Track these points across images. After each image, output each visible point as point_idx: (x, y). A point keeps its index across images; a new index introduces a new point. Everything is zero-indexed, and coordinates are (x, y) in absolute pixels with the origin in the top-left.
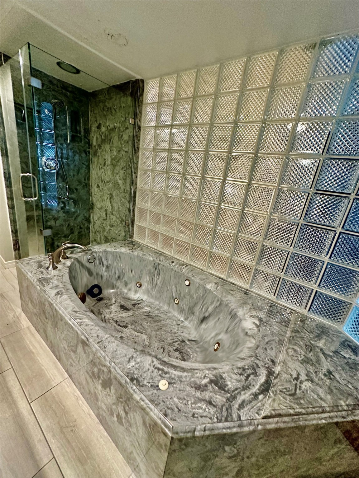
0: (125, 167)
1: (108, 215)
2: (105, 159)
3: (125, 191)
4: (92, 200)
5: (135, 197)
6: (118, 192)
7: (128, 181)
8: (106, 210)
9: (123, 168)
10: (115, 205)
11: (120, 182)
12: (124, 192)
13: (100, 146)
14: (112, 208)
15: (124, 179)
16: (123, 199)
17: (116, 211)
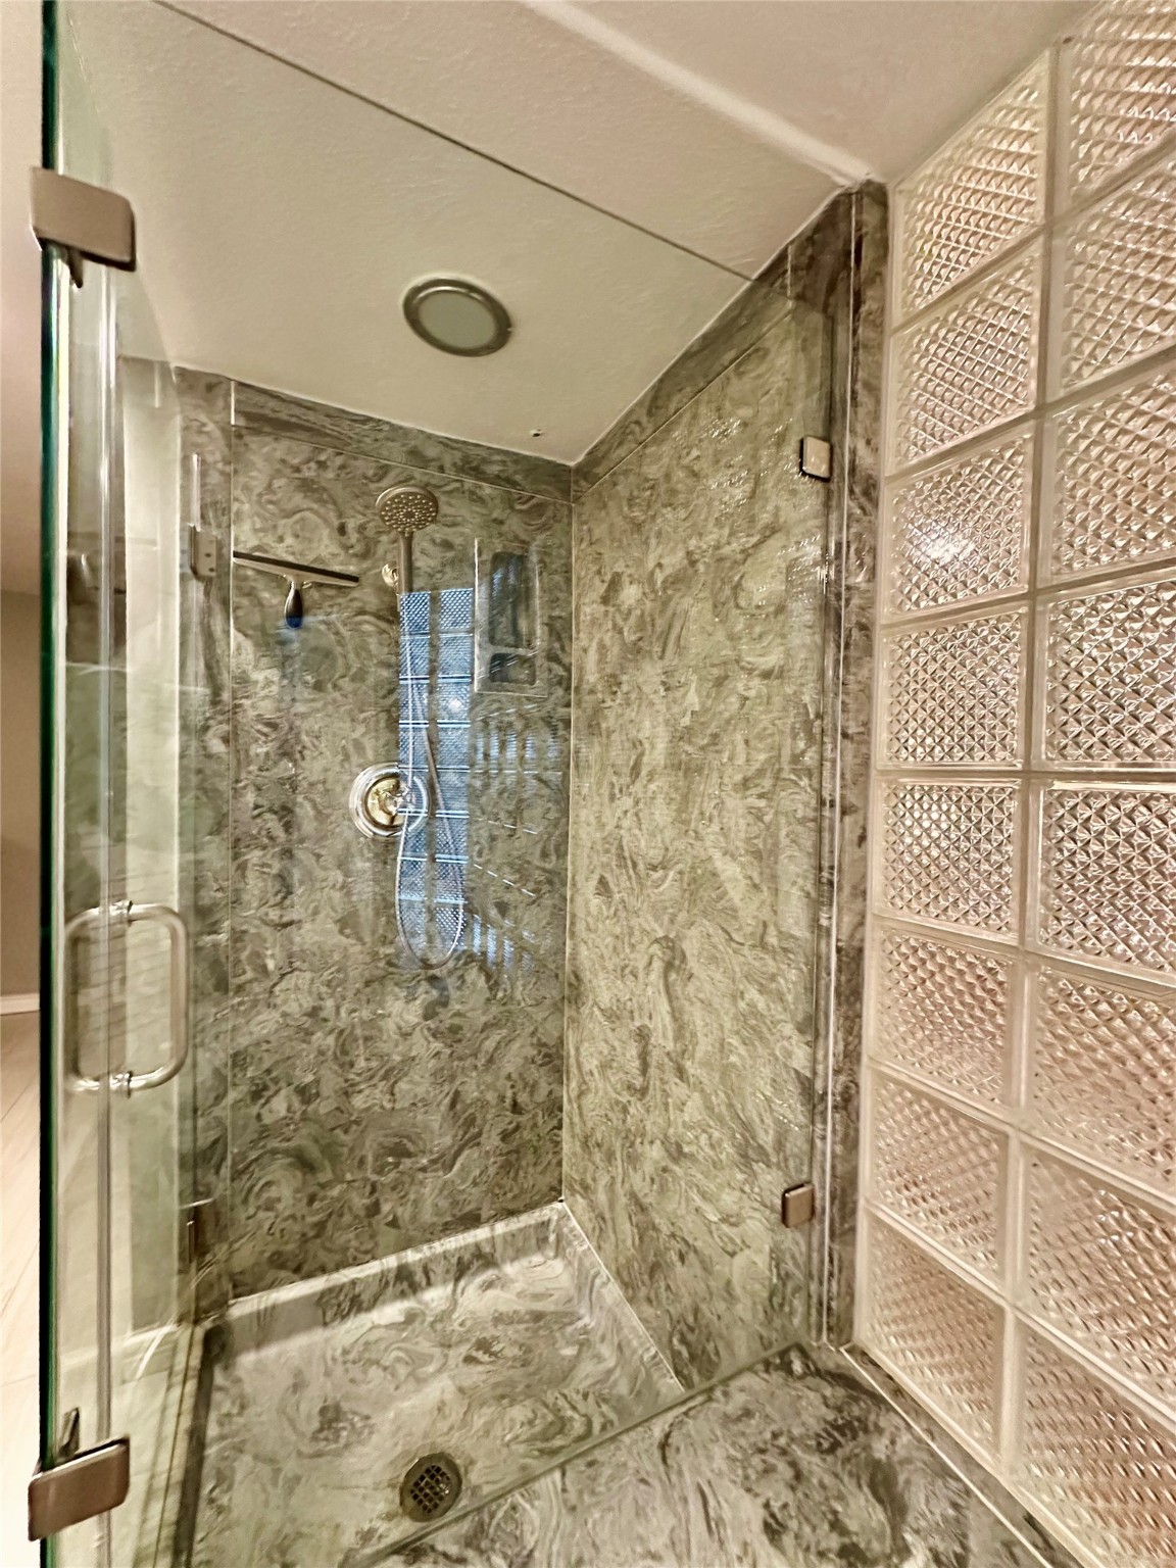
0: (761, 773)
1: (653, 1071)
2: (636, 744)
3: (772, 939)
4: (574, 958)
5: (852, 994)
6: (719, 938)
7: (795, 867)
8: (642, 1035)
9: (746, 783)
10: (697, 1017)
11: (730, 871)
12: (762, 944)
13: (613, 682)
14: (679, 1035)
15: (757, 855)
16: (752, 993)
17: (706, 1064)
